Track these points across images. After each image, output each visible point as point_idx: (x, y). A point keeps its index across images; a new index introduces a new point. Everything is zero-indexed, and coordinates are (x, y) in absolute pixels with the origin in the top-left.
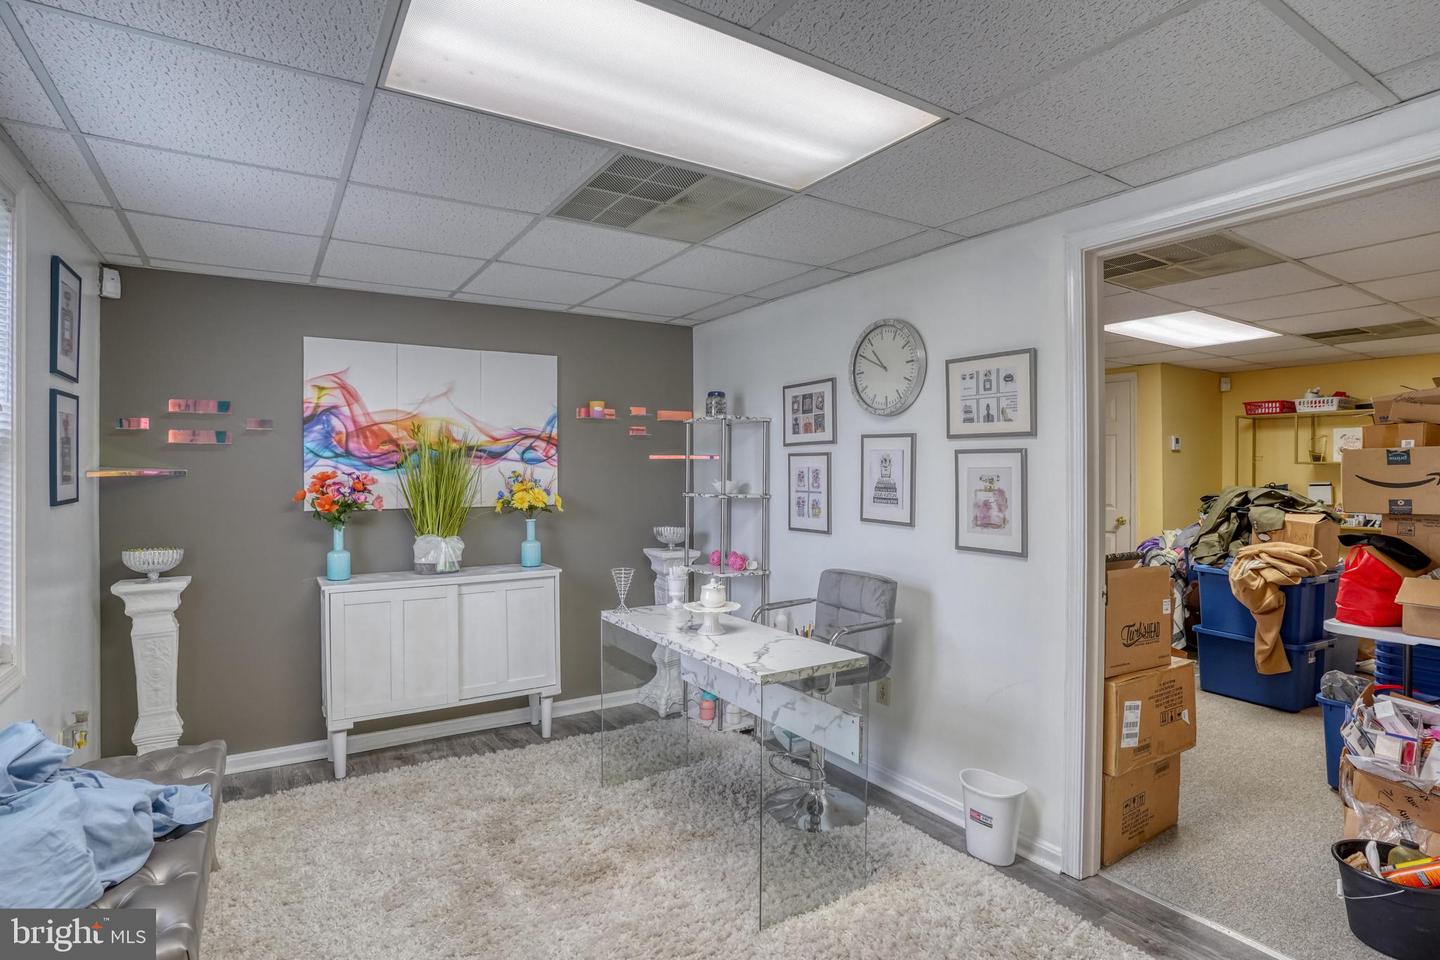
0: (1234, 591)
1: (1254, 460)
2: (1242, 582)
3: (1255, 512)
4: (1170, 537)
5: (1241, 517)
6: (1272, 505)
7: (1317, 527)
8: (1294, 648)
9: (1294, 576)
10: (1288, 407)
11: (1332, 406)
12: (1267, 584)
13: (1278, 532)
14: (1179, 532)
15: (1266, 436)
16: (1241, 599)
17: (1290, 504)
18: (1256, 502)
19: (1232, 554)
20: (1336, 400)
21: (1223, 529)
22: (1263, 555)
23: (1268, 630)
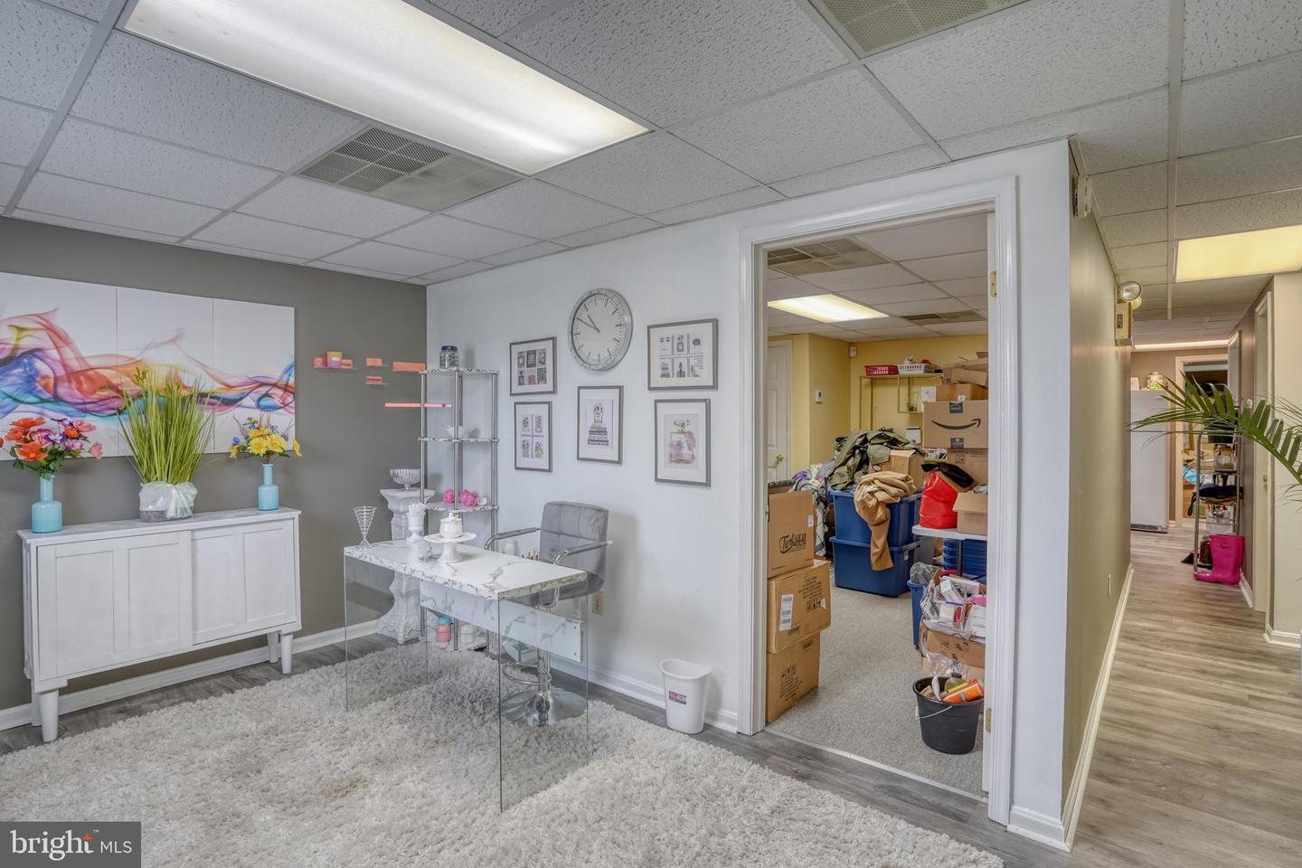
0: (857, 510)
1: (872, 410)
2: (863, 502)
3: (874, 450)
4: (815, 470)
5: (863, 453)
6: (882, 444)
7: (910, 459)
8: (895, 549)
9: (895, 496)
10: (893, 370)
11: (920, 371)
12: (878, 503)
13: (885, 464)
14: (820, 466)
15: (879, 391)
16: (862, 515)
17: (894, 443)
18: (872, 442)
19: (856, 481)
20: (923, 365)
21: (850, 462)
22: (876, 481)
23: (879, 538)
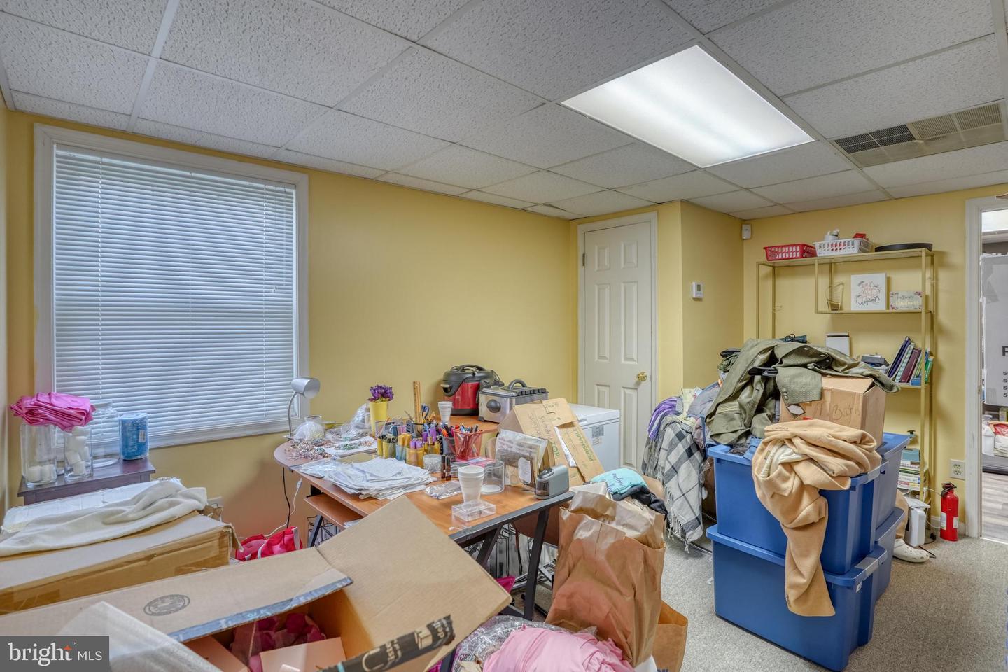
0: (759, 493)
1: (774, 310)
2: (770, 484)
3: (785, 376)
4: (688, 397)
5: (766, 380)
6: (804, 366)
7: (866, 400)
8: (838, 580)
9: (841, 477)
10: (807, 251)
11: (852, 250)
12: (803, 487)
13: (811, 406)
14: (698, 391)
15: (785, 284)
16: (769, 505)
17: (826, 364)
18: (785, 361)
19: (756, 432)
20: (857, 241)
21: (745, 396)
22: (797, 441)
23: (805, 555)
